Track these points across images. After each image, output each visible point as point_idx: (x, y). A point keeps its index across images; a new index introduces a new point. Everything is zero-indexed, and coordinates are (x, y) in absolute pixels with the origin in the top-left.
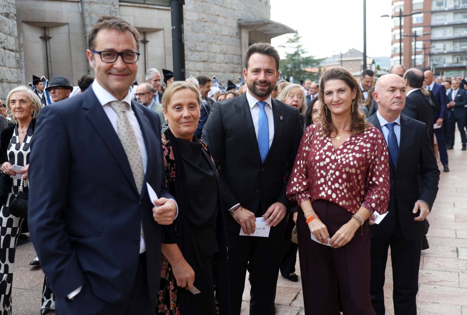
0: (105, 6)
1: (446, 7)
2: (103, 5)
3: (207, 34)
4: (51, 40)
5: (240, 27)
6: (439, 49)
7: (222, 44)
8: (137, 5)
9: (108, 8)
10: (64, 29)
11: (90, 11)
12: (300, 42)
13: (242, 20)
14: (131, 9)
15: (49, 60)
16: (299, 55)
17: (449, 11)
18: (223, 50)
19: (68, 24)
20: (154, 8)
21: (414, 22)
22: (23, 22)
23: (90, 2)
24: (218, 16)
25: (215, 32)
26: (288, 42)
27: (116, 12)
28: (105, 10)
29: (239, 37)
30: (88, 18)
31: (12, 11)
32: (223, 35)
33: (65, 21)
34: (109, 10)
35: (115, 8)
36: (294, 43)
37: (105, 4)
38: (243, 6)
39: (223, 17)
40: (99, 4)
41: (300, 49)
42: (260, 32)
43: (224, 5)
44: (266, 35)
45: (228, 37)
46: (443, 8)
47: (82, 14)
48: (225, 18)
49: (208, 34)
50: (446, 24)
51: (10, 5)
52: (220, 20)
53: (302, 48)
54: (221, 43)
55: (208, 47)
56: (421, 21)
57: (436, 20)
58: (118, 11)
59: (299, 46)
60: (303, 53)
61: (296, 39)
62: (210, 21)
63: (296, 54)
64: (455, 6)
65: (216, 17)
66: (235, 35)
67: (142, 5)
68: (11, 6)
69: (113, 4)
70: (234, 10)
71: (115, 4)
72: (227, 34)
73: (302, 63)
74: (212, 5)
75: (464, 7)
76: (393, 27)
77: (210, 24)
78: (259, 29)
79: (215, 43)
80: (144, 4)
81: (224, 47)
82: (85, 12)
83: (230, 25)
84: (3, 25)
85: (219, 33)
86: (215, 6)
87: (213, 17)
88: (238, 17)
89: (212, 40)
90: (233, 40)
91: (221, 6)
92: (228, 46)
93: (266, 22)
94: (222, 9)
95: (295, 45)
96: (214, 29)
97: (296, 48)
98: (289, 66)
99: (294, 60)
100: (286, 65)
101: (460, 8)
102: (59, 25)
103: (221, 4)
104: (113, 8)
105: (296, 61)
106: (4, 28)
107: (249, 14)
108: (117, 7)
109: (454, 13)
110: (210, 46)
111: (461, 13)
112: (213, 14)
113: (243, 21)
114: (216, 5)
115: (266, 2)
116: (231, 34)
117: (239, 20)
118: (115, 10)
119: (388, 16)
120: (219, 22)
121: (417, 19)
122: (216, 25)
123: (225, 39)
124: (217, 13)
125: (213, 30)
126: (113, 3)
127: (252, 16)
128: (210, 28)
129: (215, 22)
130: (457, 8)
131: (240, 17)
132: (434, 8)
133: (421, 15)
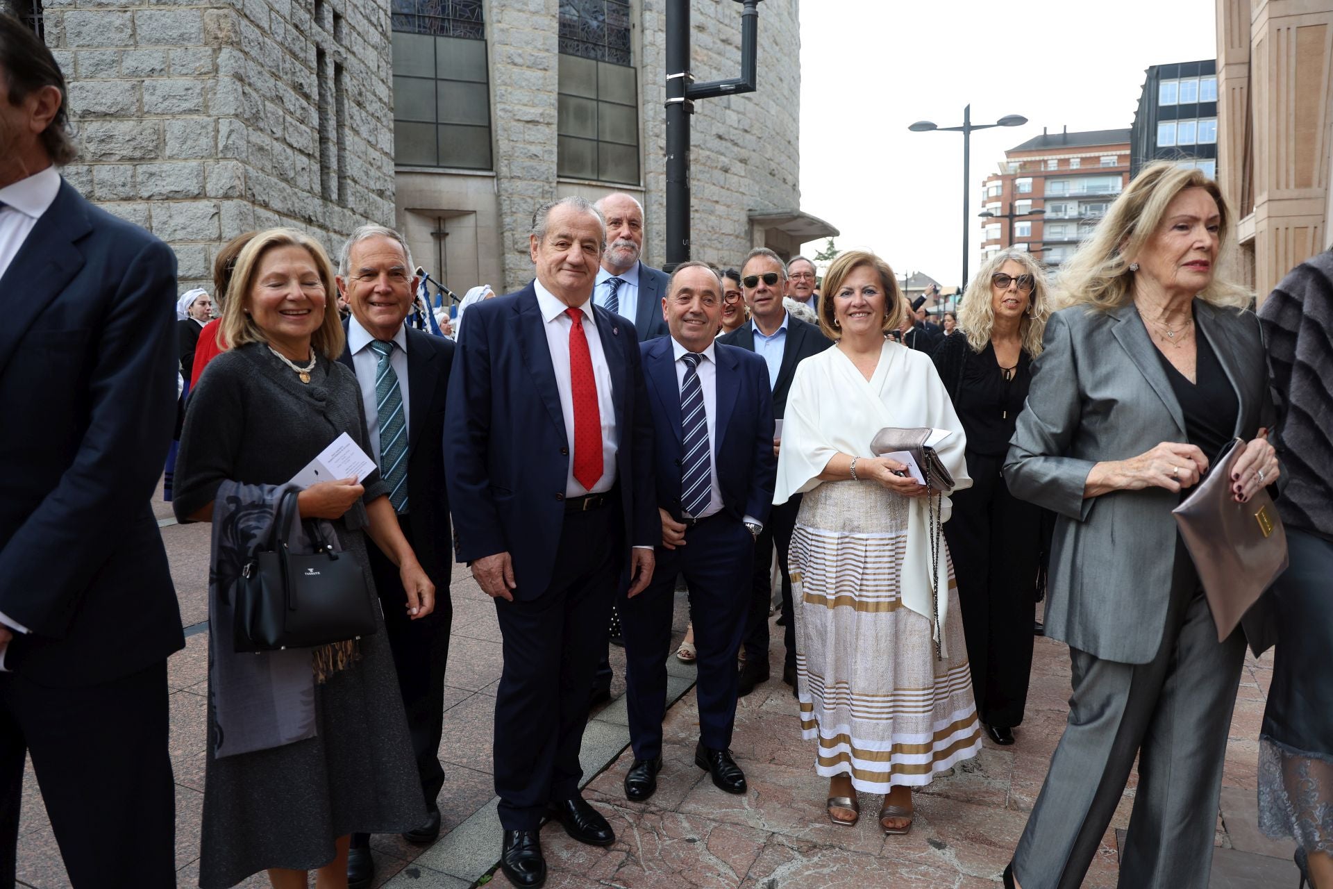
0: (534, 183)
1: (1065, 214)
2: (531, 182)
3: (697, 232)
4: (448, 239)
5: (752, 221)
7: (722, 249)
8: (587, 182)
9: (539, 187)
10: (469, 221)
11: (510, 191)
13: (755, 210)
14: (576, 188)
15: (443, 269)
17: (1071, 220)
18: (723, 257)
19: (475, 212)
20: (614, 188)
21: (1018, 234)
22: (406, 209)
23: (512, 178)
24: (717, 202)
25: (710, 229)
27: (552, 192)
28: (535, 190)
29: (749, 238)
30: (508, 202)
31: (389, 187)
32: (723, 234)
33: (471, 209)
34: (540, 190)
35: (551, 187)
36: (827, 261)
37: (535, 180)
38: (757, 189)
39: (725, 205)
40: (525, 180)
42: (783, 232)
43: (727, 186)
44: (791, 237)
45: (732, 237)
46: (1061, 215)
47: (498, 196)
48: (728, 206)
49: (700, 230)
50: (1066, 239)
51: (386, 178)
52: (720, 209)
54: (719, 246)
55: (699, 253)
56: (1027, 234)
58: (555, 193)
61: (830, 255)
62: (703, 210)
64: (1080, 214)
65: (714, 204)
66: (743, 235)
67: (594, 183)
68: (388, 179)
69: (547, 181)
70: (743, 194)
71: (551, 180)
72: (731, 233)
74: (706, 185)
75: (1093, 216)
76: (984, 241)
77: (704, 215)
78: (782, 227)
79: (711, 247)
80: (598, 180)
81: (725, 253)
82: (503, 193)
83: (736, 218)
84: (373, 208)
85: (718, 230)
86: (713, 187)
87: (709, 203)
88: (749, 205)
89: (705, 241)
90: (740, 243)
91: (722, 187)
92: (732, 253)
93: (796, 214)
94: (724, 192)
96: (710, 224)
101: (1087, 217)
102: (461, 214)
103: (722, 183)
104: (547, 188)
106: (374, 212)
107: (767, 202)
108: (554, 184)
110: (701, 251)
112: (708, 200)
113: (757, 213)
114: (714, 184)
115: (794, 185)
116: (736, 233)
117: (750, 210)
118: (551, 190)
120: (717, 213)
121: (1022, 229)
122: (713, 218)
123: (726, 240)
124: (715, 198)
125: (707, 226)
126: (547, 178)
127: (771, 205)
128: (702, 221)
129: (712, 212)
130: (1083, 217)
131: (752, 205)
132: (1049, 214)
133: (1028, 224)
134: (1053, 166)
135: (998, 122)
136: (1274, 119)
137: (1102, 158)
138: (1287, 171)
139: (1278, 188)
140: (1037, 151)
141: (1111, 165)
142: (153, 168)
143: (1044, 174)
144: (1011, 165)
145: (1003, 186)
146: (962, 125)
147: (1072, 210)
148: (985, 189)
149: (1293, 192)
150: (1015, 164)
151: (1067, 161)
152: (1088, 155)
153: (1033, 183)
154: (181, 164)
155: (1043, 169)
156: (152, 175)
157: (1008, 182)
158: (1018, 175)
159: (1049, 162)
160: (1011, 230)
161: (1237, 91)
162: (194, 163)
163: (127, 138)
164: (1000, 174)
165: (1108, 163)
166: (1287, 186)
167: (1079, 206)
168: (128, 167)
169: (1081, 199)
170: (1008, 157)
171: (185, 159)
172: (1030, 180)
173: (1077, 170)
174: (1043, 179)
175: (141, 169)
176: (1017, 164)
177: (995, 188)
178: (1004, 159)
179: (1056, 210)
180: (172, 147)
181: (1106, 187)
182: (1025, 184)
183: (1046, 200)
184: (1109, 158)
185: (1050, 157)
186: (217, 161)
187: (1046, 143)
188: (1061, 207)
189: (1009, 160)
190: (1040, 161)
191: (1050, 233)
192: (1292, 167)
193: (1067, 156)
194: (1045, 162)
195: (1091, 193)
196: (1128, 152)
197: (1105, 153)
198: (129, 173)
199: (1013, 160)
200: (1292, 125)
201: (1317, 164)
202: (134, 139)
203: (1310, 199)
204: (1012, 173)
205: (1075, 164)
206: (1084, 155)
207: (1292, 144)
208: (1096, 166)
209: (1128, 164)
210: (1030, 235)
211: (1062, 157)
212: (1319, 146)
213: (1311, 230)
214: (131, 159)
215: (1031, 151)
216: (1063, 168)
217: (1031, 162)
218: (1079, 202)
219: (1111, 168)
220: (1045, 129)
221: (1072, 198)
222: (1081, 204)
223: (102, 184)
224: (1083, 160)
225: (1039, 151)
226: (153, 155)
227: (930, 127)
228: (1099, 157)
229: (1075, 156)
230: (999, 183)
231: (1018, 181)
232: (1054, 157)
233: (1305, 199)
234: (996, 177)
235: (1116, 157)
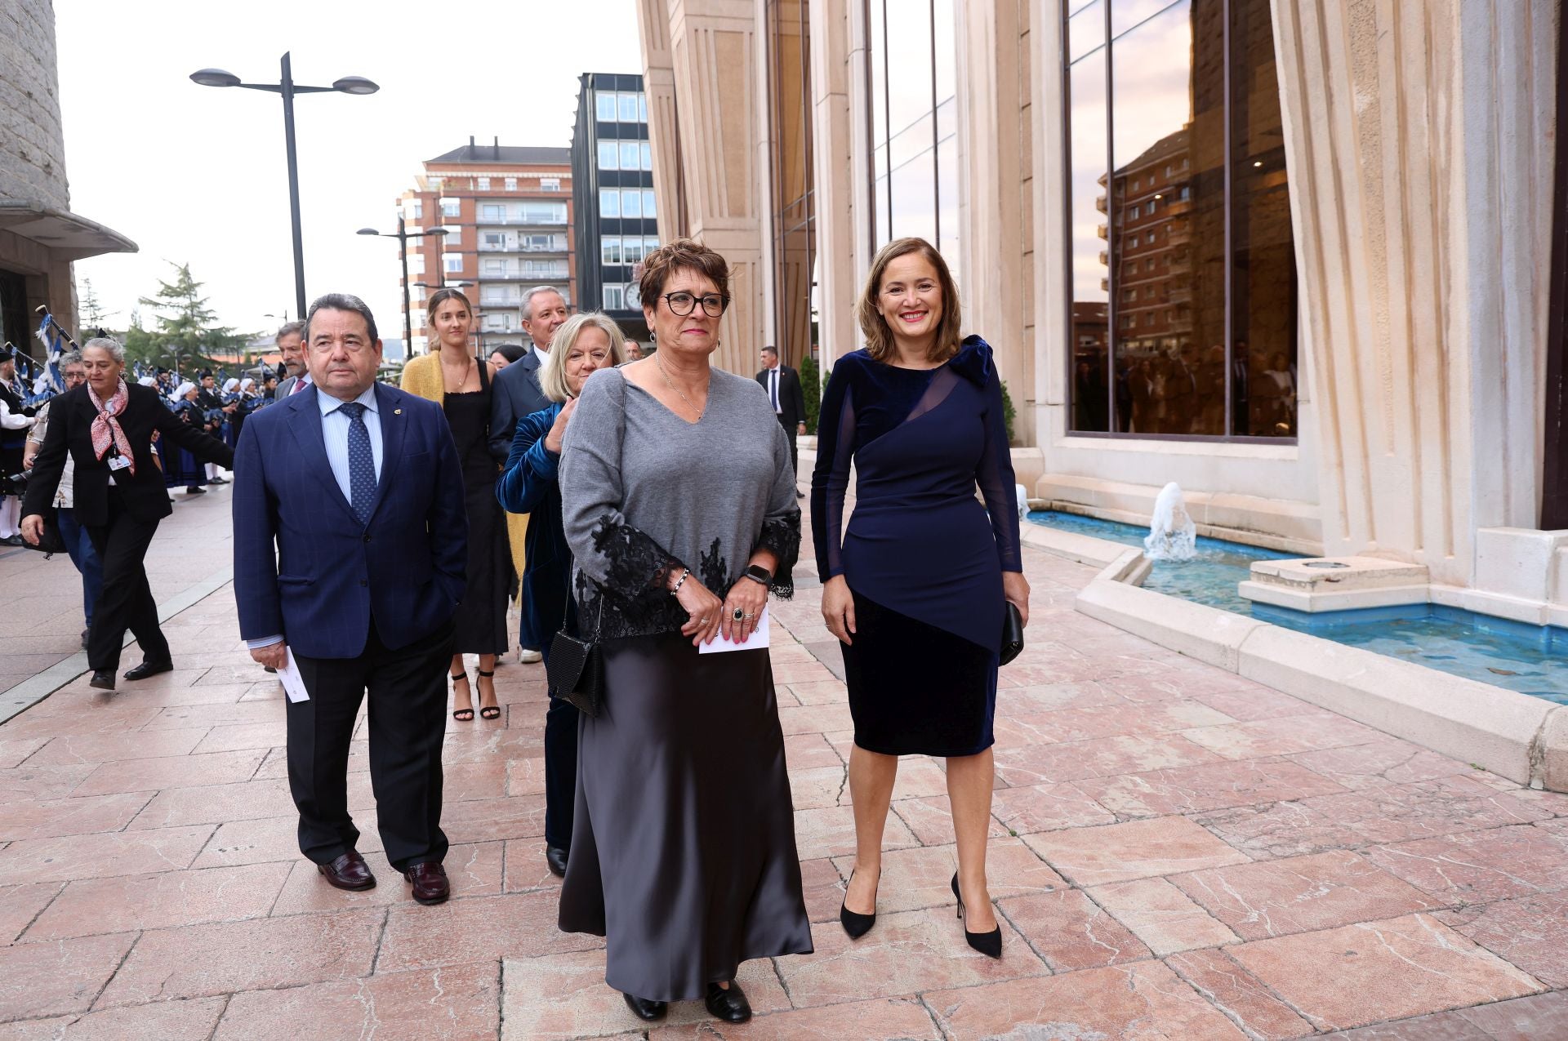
1: (504, 246)
6: (497, 326)
12: (196, 295)
16: (194, 325)
17: (511, 254)
21: (447, 269)
26: (162, 294)
36: (182, 297)
41: (196, 311)
44: (55, 247)
46: (498, 247)
50: (507, 277)
53: (204, 308)
56: (458, 269)
57: (488, 269)
59: (193, 306)
60: (204, 319)
61: (185, 289)
63: (185, 322)
64: (521, 246)
73: (204, 342)
75: (536, 250)
93: (39, 210)
95: (184, 301)
97: (187, 307)
98: (171, 348)
99: (182, 335)
100: (163, 346)
101: (529, 251)
105: (186, 337)
109: (520, 259)
111: (533, 260)
119: (376, 233)
121: (452, 263)
130: (524, 250)
132: (483, 245)
133: (459, 257)
134: (484, 185)
135: (334, 84)
136: (701, 133)
137: (542, 180)
138: (719, 196)
139: (712, 215)
140: (463, 165)
141: (554, 189)
143: (473, 194)
144: (431, 179)
145: (423, 206)
146: (279, 83)
147: (512, 241)
148: (400, 209)
149: (727, 221)
150: (436, 182)
151: (501, 181)
152: (525, 175)
153: (461, 205)
155: (472, 188)
157: (429, 202)
158: (442, 194)
159: (479, 180)
160: (440, 263)
161: (664, 100)
164: (418, 190)
165: (551, 187)
166: (721, 215)
167: (519, 237)
169: (521, 228)
170: (428, 170)
172: (456, 201)
173: (512, 192)
174: (473, 200)
176: (440, 180)
177: (412, 209)
178: (423, 172)
179: (492, 240)
181: (550, 216)
182: (451, 206)
183: (479, 227)
184: (551, 181)
185: (480, 174)
187: (472, 155)
188: (497, 237)
189: (429, 174)
190: (468, 179)
191: (487, 269)
192: (724, 191)
193: (500, 175)
194: (475, 179)
195: (532, 222)
196: (570, 175)
197: (545, 175)
199: (434, 174)
200: (719, 143)
201: (748, 190)
203: (745, 230)
204: (433, 189)
205: (511, 186)
206: (521, 175)
207: (721, 165)
208: (536, 189)
209: (570, 190)
210: (461, 271)
211: (495, 175)
212: (748, 169)
213: (749, 266)
215: (456, 165)
216: (497, 189)
217: (457, 178)
218: (519, 232)
219: (554, 193)
220: (472, 139)
221: (510, 226)
222: (522, 235)
224: (520, 181)
225: (466, 166)
227: (230, 80)
228: (539, 179)
229: (511, 175)
230: (419, 202)
231: (443, 202)
232: (485, 174)
233: (740, 230)
234: (416, 195)
235: (558, 181)
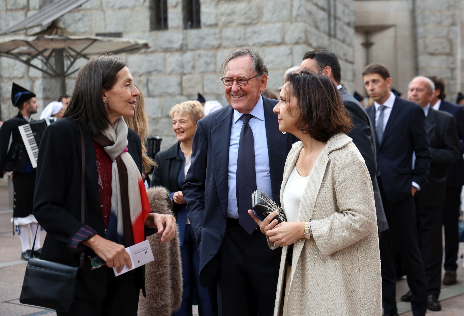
102: (384, 28)
142: (256, 28)
154: (271, 26)
156: (255, 32)
162: (278, 25)
163: (243, 12)
168: (241, 29)
171: (274, 23)
175: (250, 29)
180: (267, 16)
186: (292, 23)
198: (243, 32)
202: (246, 13)
214: (244, 24)
223: (227, 39)
226: (256, 21)
